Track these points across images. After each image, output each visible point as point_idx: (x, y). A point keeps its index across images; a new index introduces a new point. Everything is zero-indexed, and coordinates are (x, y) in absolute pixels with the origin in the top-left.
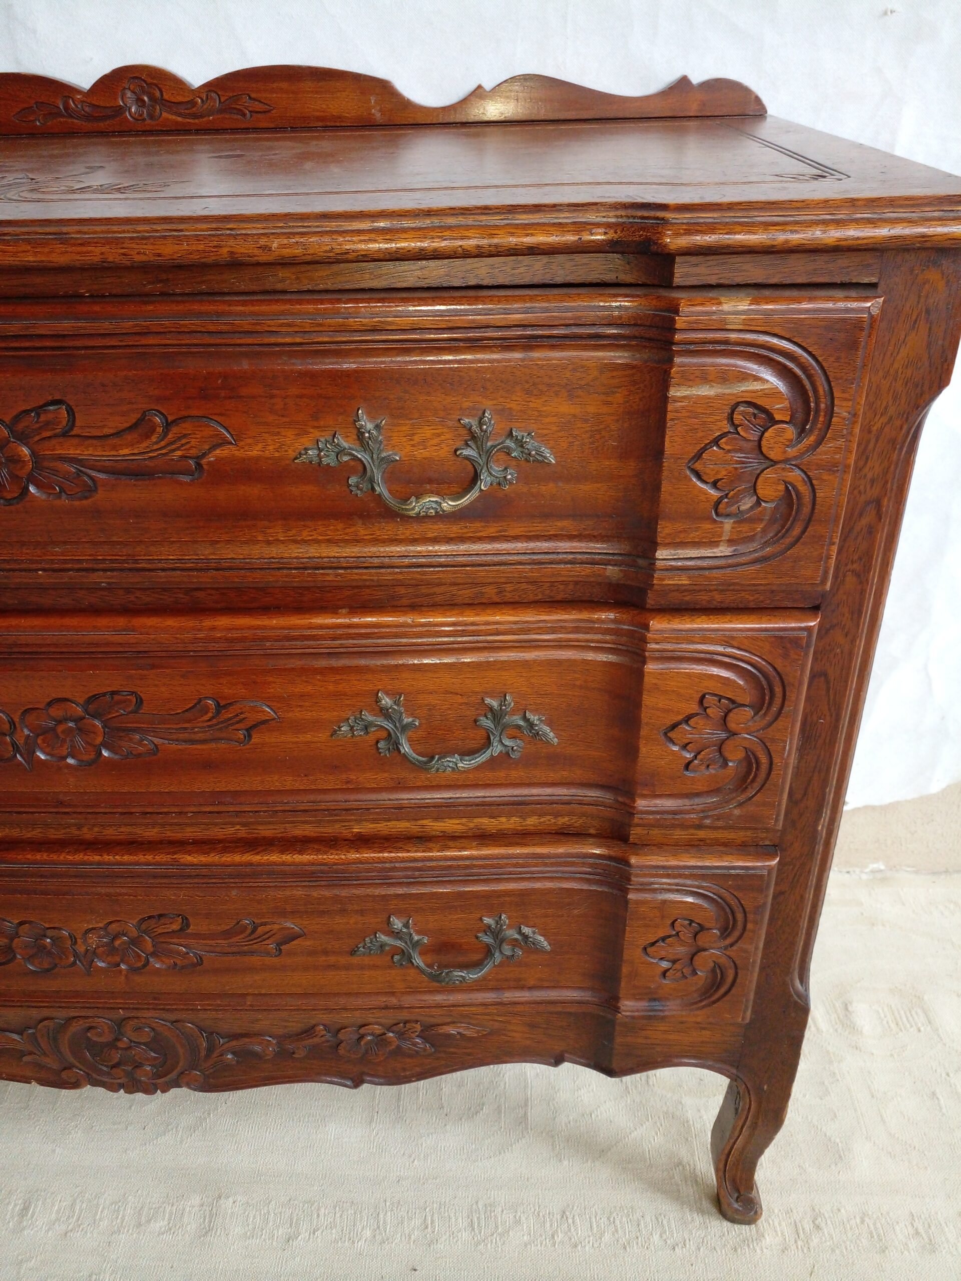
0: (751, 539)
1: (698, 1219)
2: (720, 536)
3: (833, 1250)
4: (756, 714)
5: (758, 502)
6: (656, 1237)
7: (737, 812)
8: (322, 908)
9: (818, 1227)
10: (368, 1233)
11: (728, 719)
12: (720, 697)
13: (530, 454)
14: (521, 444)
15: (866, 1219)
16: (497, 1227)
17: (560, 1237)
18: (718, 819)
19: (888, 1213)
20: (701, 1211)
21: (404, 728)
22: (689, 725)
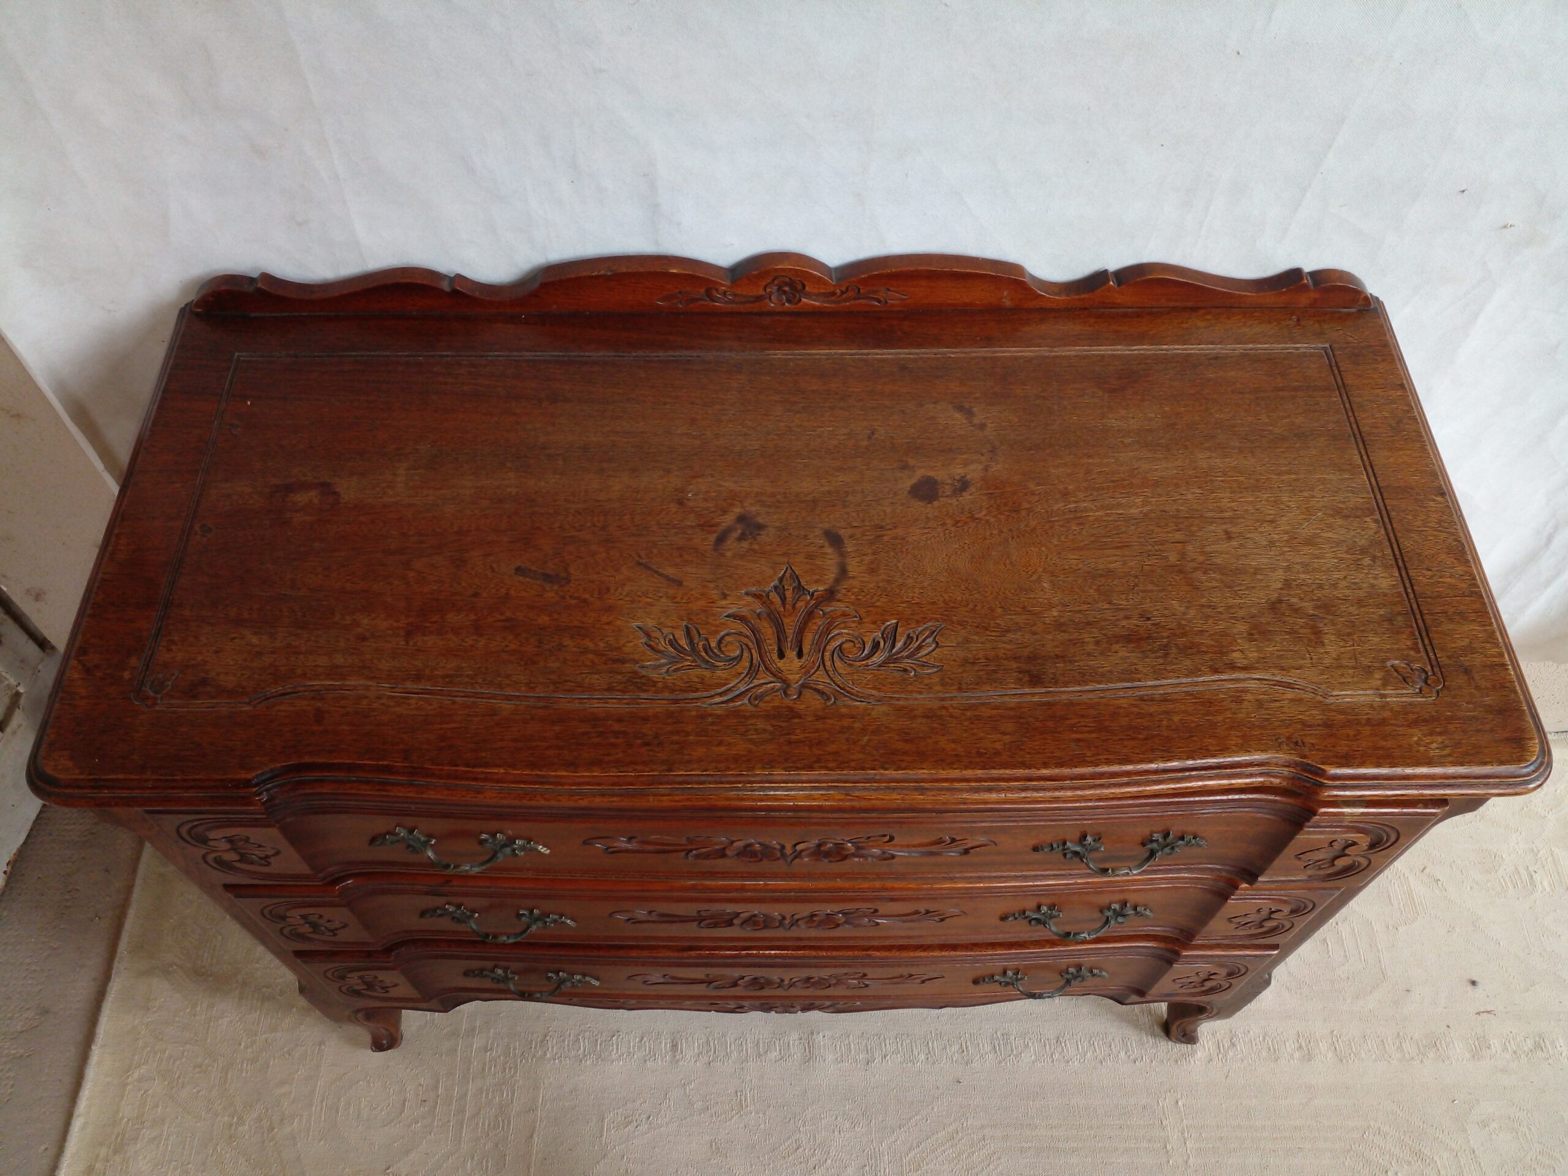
1: (1151, 1040)
3: (1243, 1061)
6: (1122, 1054)
10: (922, 1057)
16: (1012, 1050)
17: (1056, 1056)
19: (1282, 1033)
20: (1153, 1035)
22: (1245, 917)
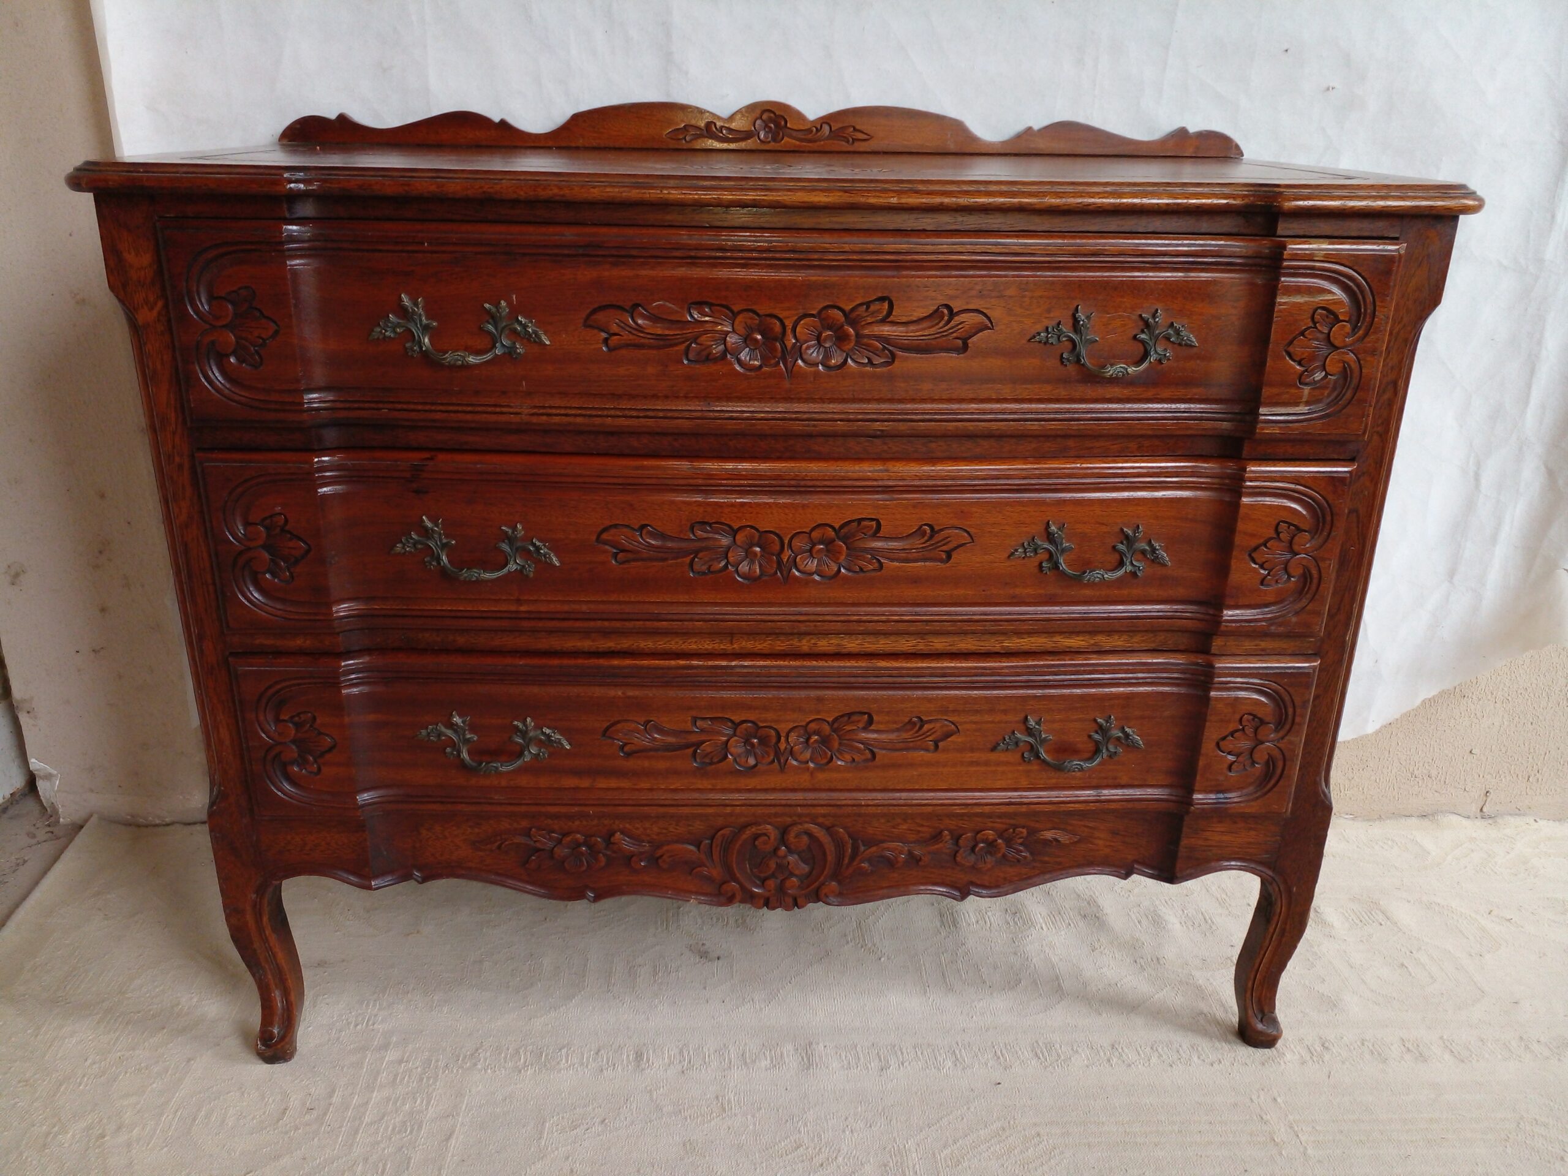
0: (1318, 401)
2: (1301, 398)
3: (1343, 1062)
4: (1313, 538)
5: (1327, 374)
7: (1294, 619)
8: (976, 707)
9: (1327, 1048)
11: (1294, 541)
12: (1290, 524)
13: (1183, 339)
14: (1178, 332)
15: (1366, 1043)
17: (1114, 1061)
18: (1280, 626)
19: (1382, 1039)
21: (1063, 551)
22: (1266, 547)
